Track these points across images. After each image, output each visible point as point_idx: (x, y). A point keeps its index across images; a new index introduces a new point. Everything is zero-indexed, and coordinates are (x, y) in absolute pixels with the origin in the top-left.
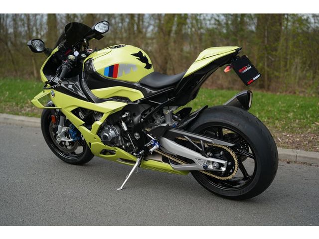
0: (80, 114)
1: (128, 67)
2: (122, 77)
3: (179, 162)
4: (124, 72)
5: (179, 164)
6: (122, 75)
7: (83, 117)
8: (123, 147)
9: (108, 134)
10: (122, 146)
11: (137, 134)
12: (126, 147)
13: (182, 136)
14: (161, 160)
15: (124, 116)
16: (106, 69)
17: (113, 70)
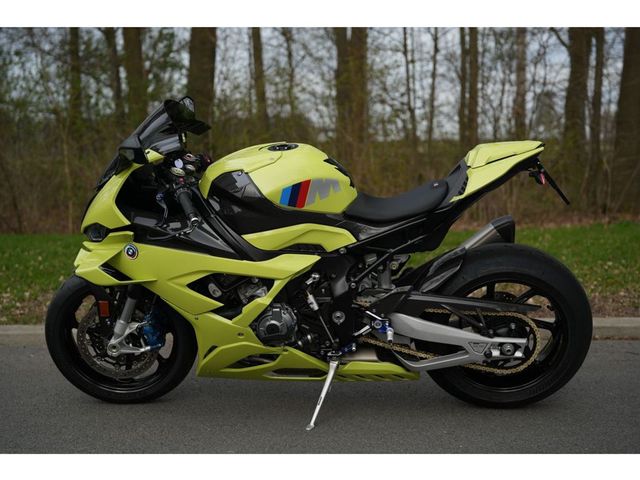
0: (212, 287)
1: (326, 185)
2: (314, 205)
3: (423, 355)
4: (317, 196)
5: (422, 358)
6: (313, 202)
7: (219, 294)
8: (300, 343)
9: (279, 321)
10: (296, 342)
11: (338, 314)
12: (306, 343)
13: (437, 305)
14: (375, 358)
15: (309, 282)
16: (284, 190)
17: (298, 191)
